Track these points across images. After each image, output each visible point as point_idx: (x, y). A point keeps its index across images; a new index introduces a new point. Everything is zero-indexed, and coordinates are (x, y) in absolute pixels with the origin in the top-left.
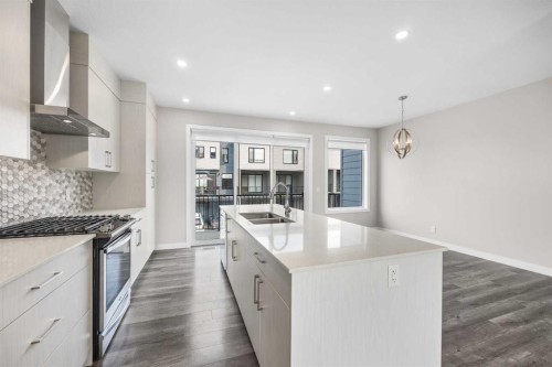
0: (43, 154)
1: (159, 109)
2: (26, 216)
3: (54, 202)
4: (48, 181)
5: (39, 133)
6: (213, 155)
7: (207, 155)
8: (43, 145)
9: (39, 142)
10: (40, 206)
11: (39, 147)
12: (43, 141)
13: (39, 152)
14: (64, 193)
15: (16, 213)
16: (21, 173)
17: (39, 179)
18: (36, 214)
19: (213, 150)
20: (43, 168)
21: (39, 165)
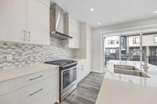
0: (61, 45)
1: (93, 29)
2: (57, 59)
3: (64, 56)
4: (63, 51)
5: (61, 40)
6: (117, 43)
7: (115, 42)
8: (62, 43)
9: (60, 42)
10: (61, 57)
11: (61, 43)
12: (61, 42)
13: (60, 44)
14: (67, 54)
15: (55, 58)
16: (56, 49)
17: (61, 50)
18: (60, 58)
19: (118, 41)
20: (61, 48)
21: (60, 47)
